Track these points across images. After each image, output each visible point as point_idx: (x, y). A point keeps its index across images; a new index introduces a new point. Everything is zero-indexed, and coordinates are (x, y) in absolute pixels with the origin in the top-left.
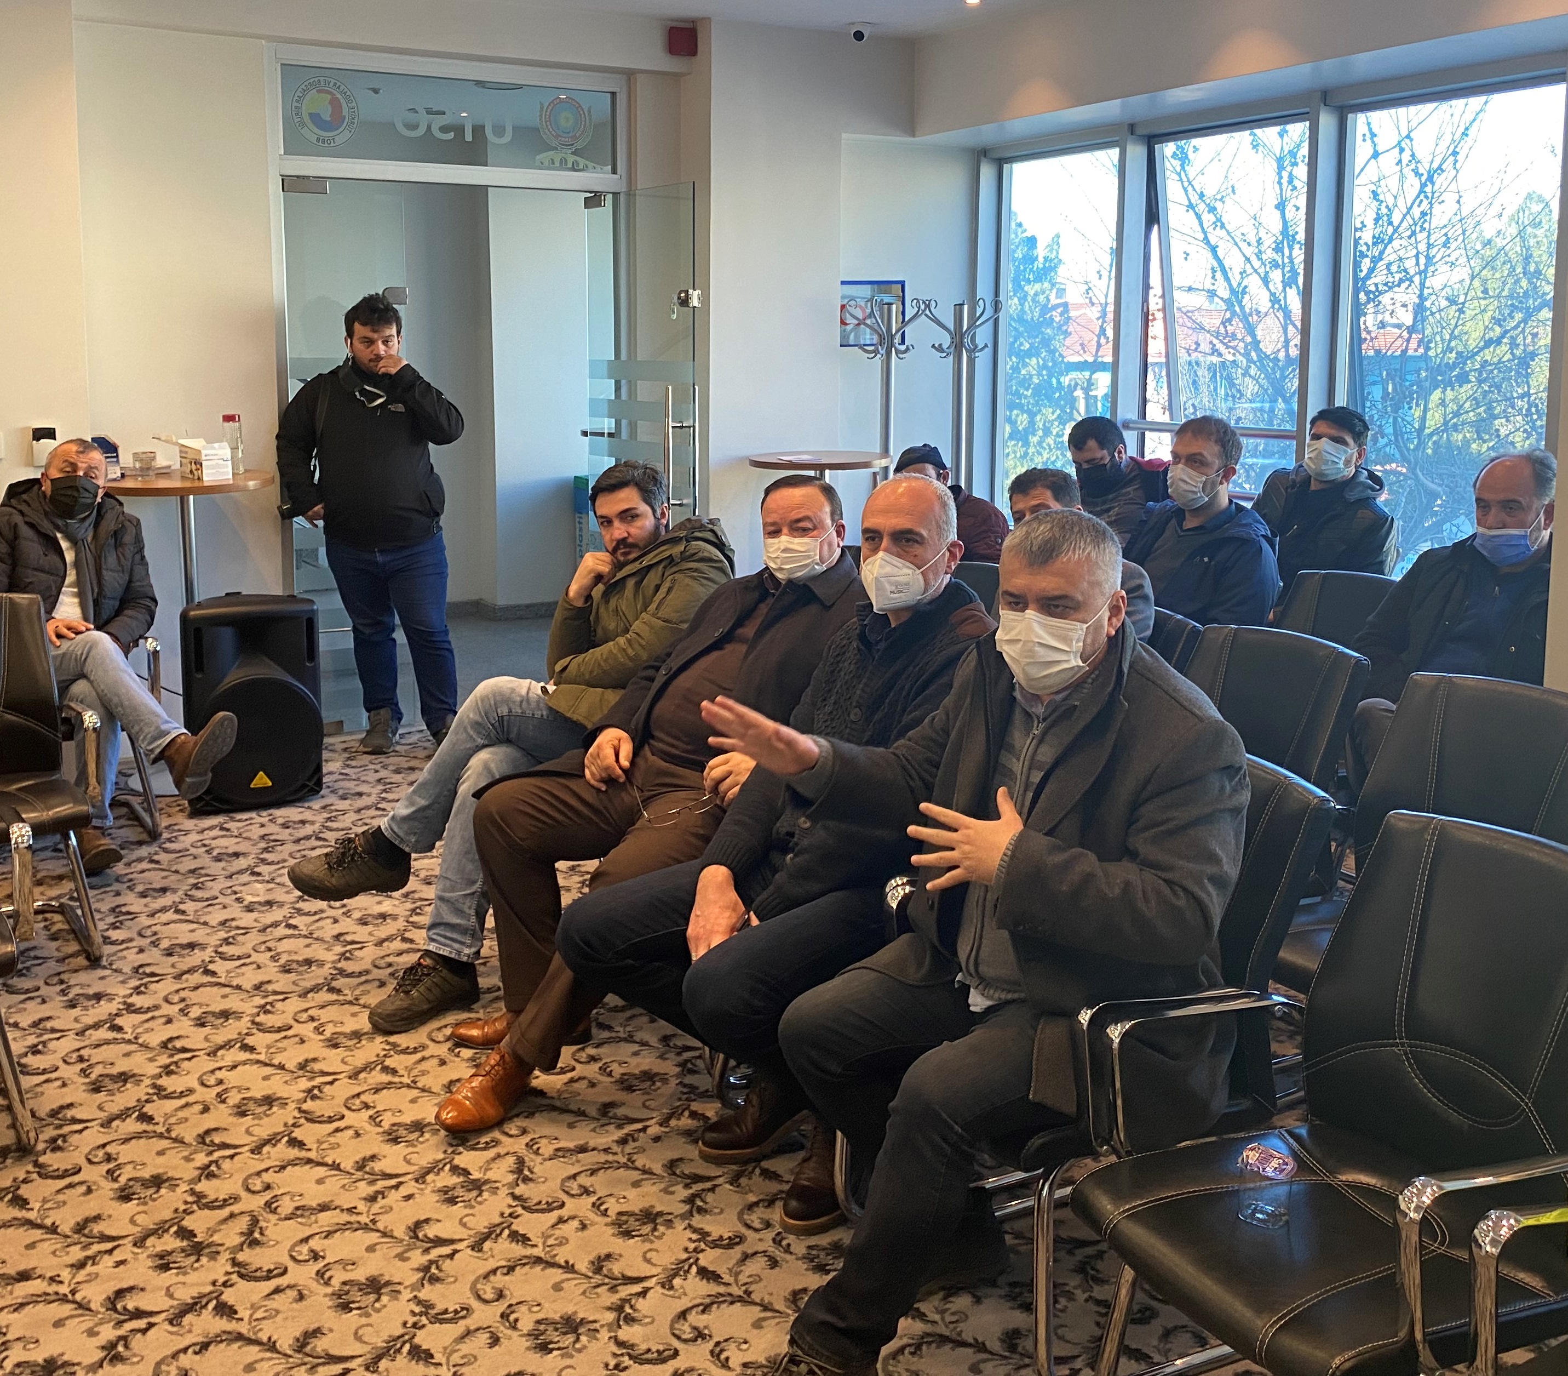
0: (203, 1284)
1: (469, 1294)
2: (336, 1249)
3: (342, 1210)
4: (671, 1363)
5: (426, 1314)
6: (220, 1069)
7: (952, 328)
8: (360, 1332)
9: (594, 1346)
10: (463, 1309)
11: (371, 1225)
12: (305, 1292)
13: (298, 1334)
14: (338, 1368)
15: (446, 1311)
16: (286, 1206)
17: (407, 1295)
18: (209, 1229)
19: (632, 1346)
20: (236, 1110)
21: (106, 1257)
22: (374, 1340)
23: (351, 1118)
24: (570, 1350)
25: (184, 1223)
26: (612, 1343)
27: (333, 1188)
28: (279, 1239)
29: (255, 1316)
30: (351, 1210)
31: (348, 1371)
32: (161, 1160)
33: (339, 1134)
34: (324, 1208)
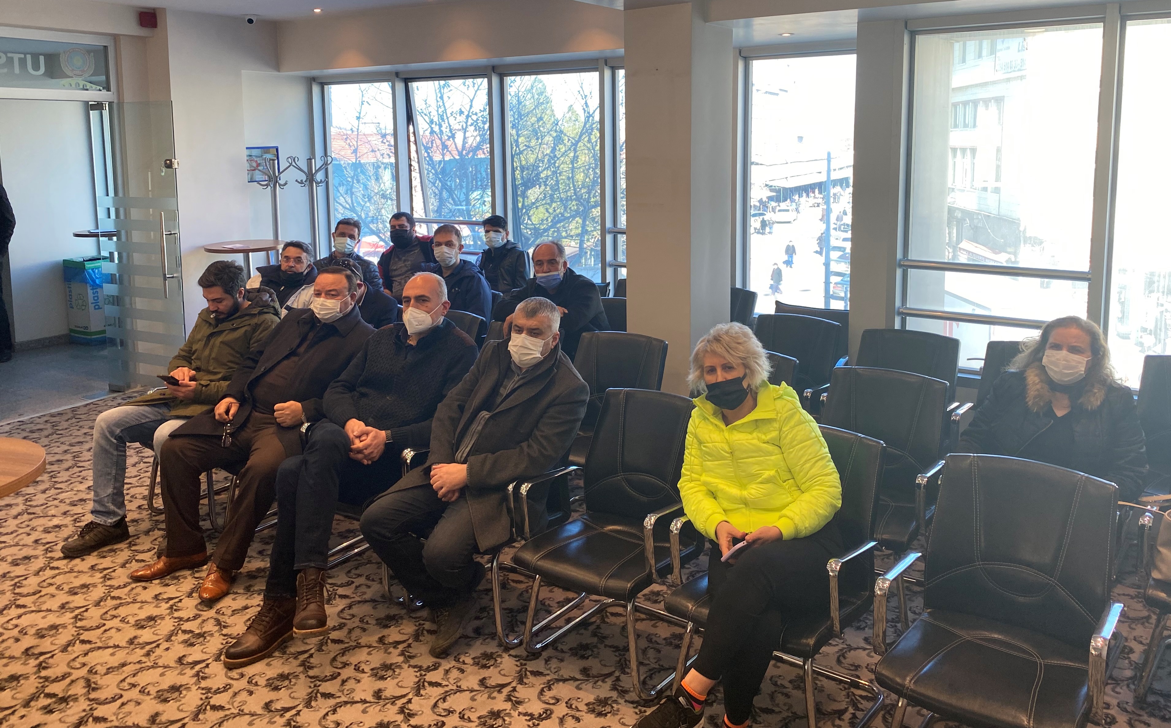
0: (79, 713)
1: (226, 679)
2: (143, 679)
3: (135, 663)
4: (339, 678)
5: (210, 692)
6: (11, 619)
7: (306, 171)
8: (181, 708)
9: (299, 682)
10: (227, 685)
11: (155, 665)
12: (139, 701)
13: (148, 718)
14: (179, 724)
15: (219, 689)
16: (102, 670)
17: (194, 688)
18: (64, 690)
19: (317, 677)
20: (37, 636)
21: (11, 717)
22: (190, 709)
23: (109, 624)
24: (290, 686)
25: (46, 691)
26: (308, 678)
27: (121, 656)
28: (109, 684)
29: (119, 717)
30: (139, 662)
31: (184, 725)
32: (8, 668)
33: (108, 632)
34: (124, 665)
